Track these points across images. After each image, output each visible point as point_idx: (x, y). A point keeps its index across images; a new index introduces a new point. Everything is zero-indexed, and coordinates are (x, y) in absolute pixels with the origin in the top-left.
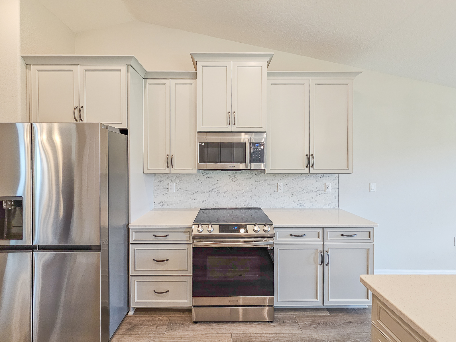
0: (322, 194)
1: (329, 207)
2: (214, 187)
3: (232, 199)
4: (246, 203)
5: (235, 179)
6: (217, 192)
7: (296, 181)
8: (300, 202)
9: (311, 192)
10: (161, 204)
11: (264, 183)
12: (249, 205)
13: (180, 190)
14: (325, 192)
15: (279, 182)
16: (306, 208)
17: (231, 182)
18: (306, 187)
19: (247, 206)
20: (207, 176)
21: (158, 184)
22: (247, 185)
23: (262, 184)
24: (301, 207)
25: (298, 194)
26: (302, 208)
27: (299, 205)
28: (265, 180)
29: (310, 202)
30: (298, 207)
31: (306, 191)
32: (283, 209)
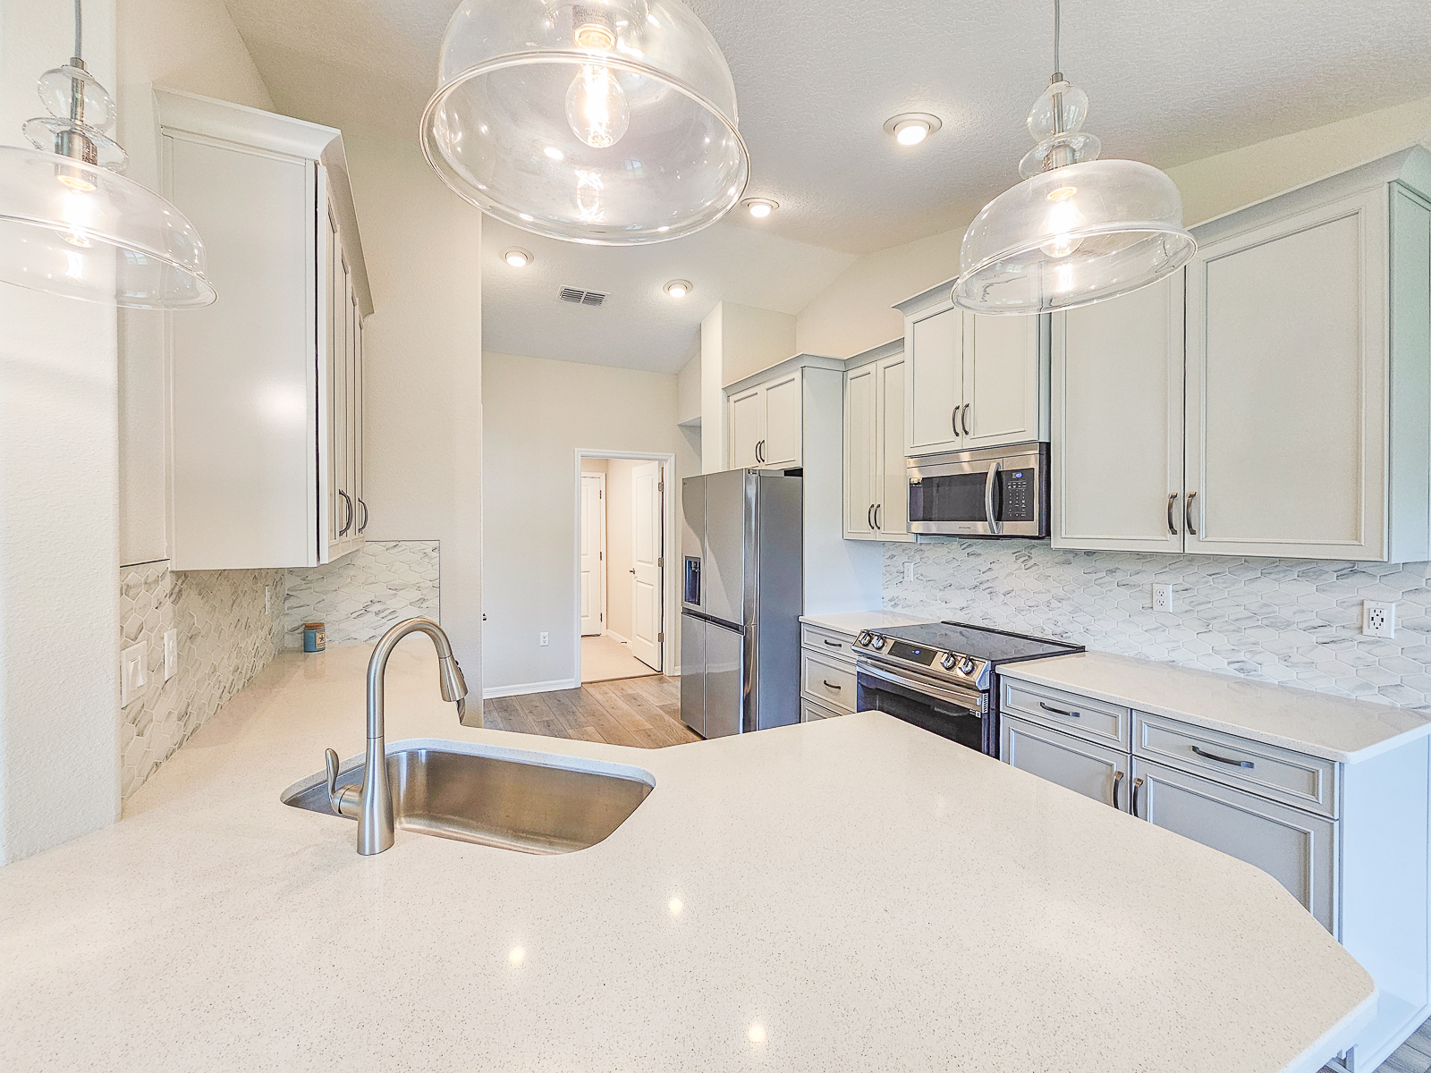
0: (1344, 645)
1: (1385, 701)
2: (985, 577)
3: (1024, 613)
4: (1058, 631)
5: (1031, 563)
6: (988, 590)
7: (1224, 583)
8: (1241, 656)
9: (1290, 628)
10: (893, 603)
11: (1108, 579)
12: (1064, 635)
13: (921, 577)
14: (1360, 638)
15: (1156, 581)
16: (1268, 681)
17: (1020, 568)
18: (1266, 605)
19: (1059, 637)
20: (969, 550)
21: (889, 562)
22: (1060, 580)
23: (1103, 580)
24: (1242, 675)
25: (1232, 627)
26: (1247, 677)
27: (1237, 666)
28: (1111, 571)
29: (1286, 663)
30: (1231, 670)
31: (1265, 622)
32: (1171, 664)
